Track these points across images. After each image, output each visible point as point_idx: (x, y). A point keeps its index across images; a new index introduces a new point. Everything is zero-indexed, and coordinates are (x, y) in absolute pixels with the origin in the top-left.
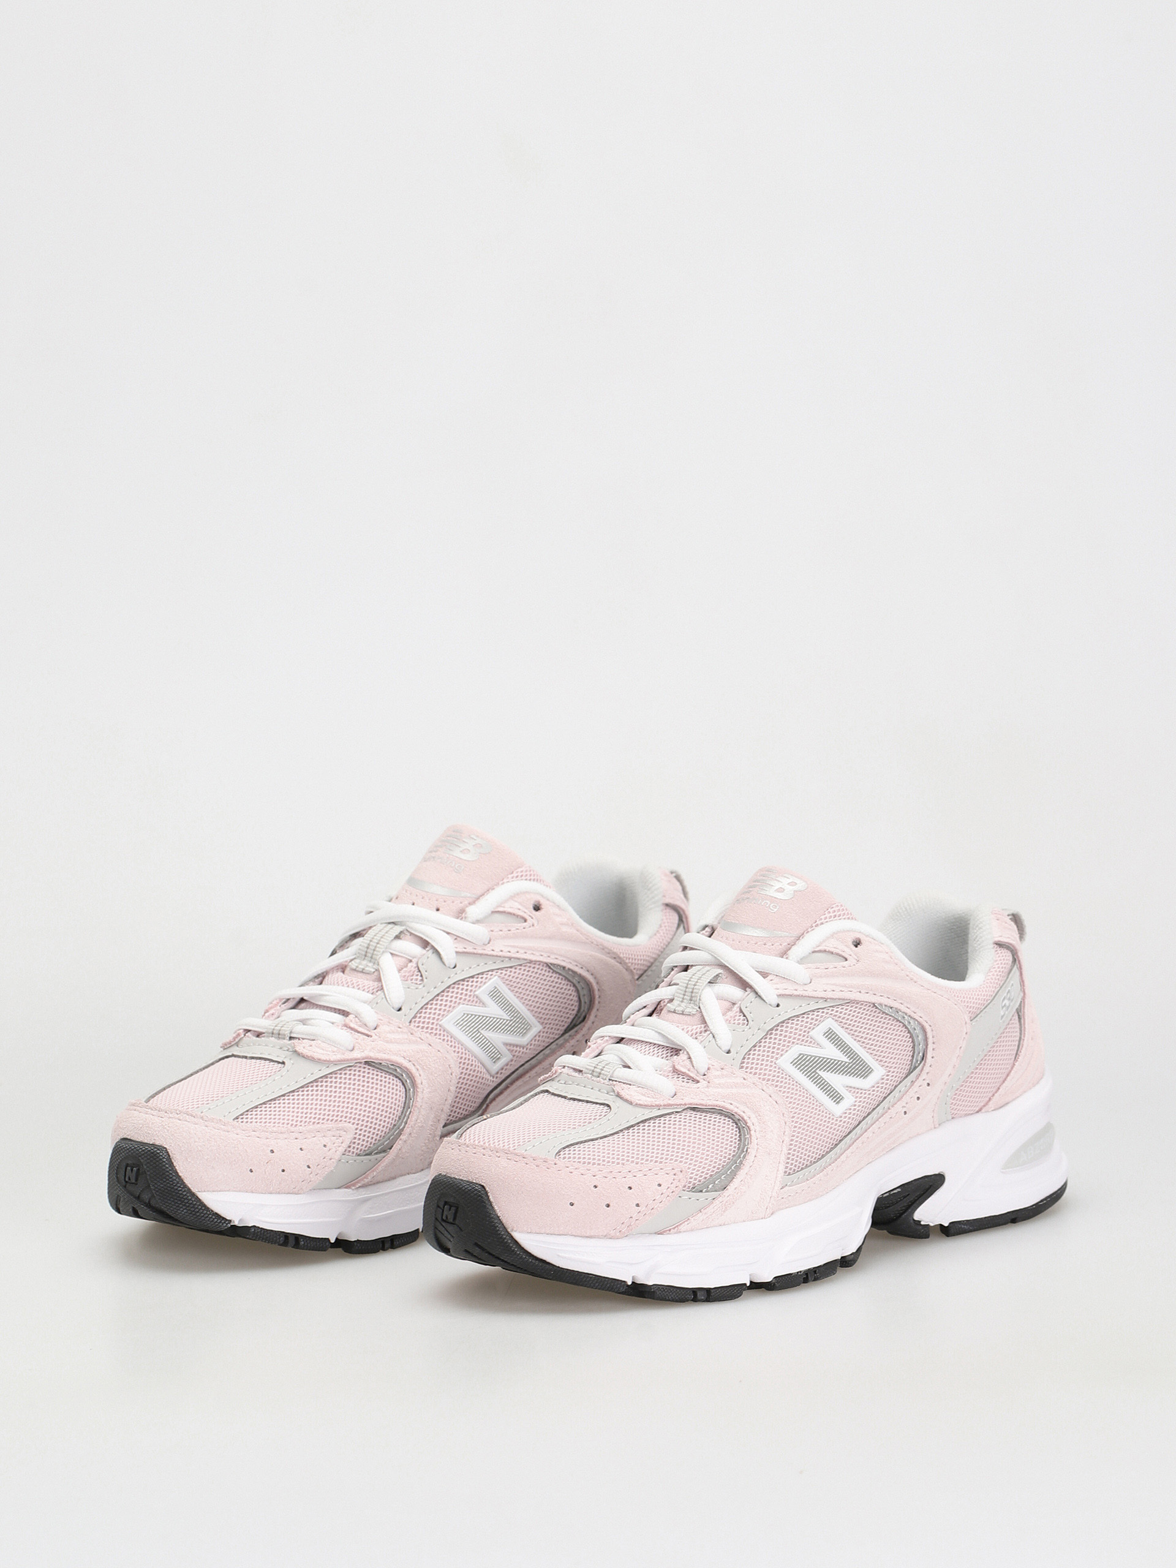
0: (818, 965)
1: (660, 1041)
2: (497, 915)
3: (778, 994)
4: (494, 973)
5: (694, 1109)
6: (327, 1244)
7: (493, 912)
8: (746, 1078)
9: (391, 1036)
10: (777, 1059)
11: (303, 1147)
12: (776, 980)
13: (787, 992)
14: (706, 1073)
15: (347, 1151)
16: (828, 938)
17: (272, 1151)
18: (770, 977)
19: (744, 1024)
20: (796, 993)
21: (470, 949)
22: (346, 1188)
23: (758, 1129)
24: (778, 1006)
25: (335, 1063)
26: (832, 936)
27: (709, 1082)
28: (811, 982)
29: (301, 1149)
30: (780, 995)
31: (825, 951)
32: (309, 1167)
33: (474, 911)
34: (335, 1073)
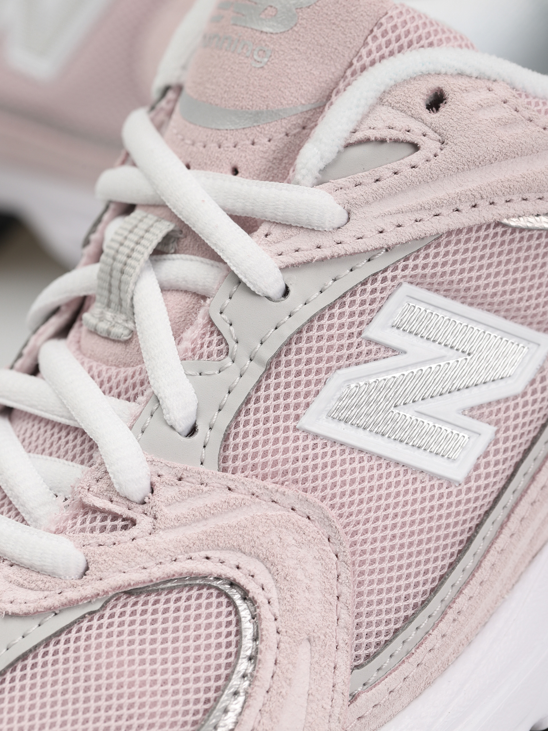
0: (359, 177)
1: (62, 416)
3: (283, 265)
5: (129, 593)
8: (232, 487)
10: (297, 418)
12: (277, 232)
13: (300, 257)
14: (147, 500)
16: (372, 108)
18: (263, 229)
19: (220, 352)
20: (318, 254)
23: (274, 595)
24: (286, 292)
26: (381, 101)
27: (155, 518)
28: (349, 219)
30: (287, 267)
31: (367, 141)
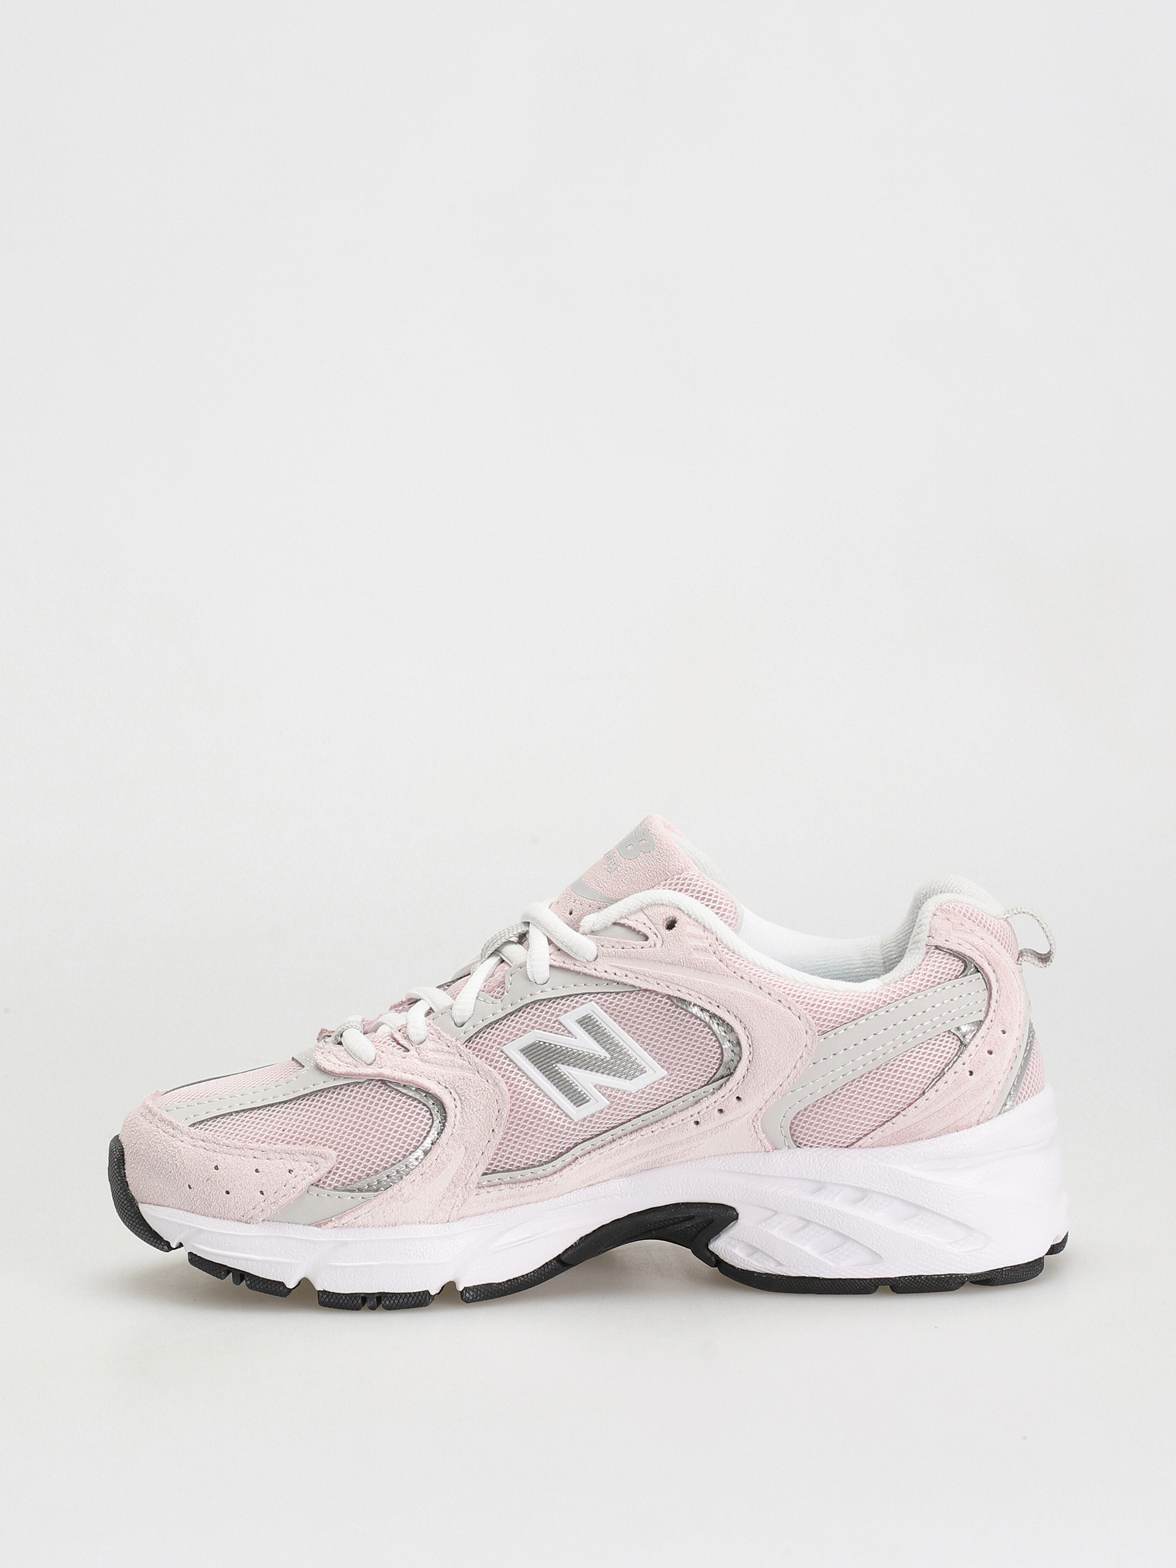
2: (618, 928)
4: (591, 997)
6: (281, 1288)
7: (615, 924)
9: (431, 1055)
11: (260, 1169)
15: (321, 1182)
17: (216, 1168)
21: (569, 964)
22: (316, 1226)
25: (346, 1076)
29: (257, 1171)
32: (262, 1193)
33: (590, 921)
34: (341, 1087)
